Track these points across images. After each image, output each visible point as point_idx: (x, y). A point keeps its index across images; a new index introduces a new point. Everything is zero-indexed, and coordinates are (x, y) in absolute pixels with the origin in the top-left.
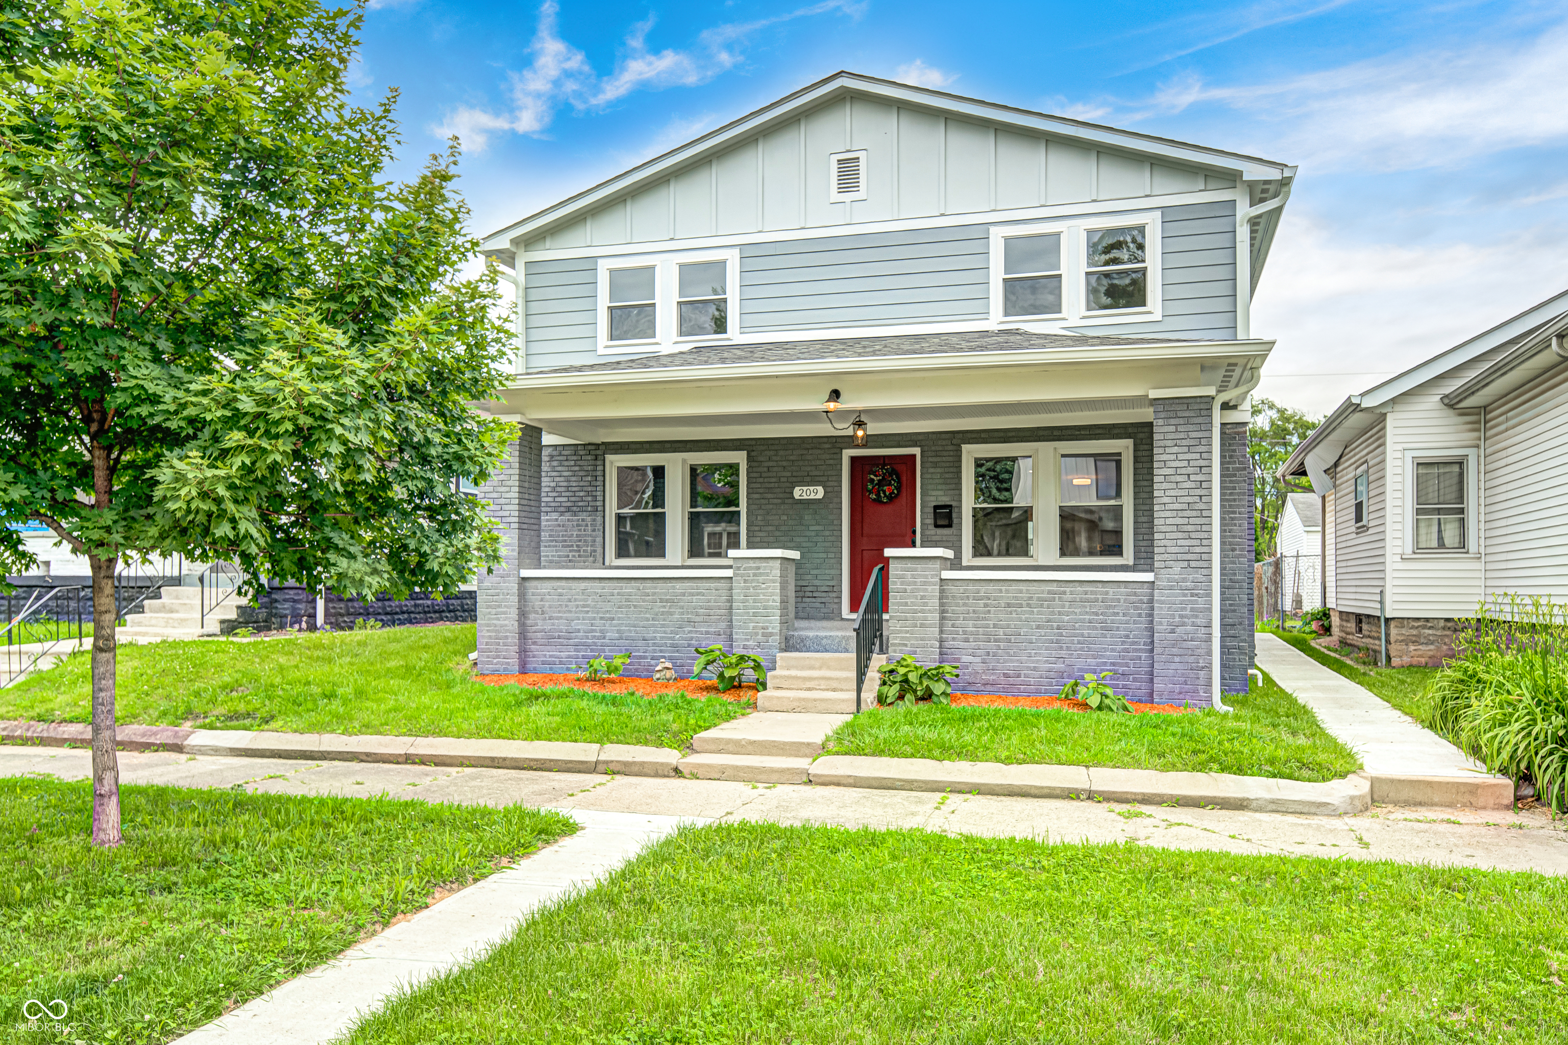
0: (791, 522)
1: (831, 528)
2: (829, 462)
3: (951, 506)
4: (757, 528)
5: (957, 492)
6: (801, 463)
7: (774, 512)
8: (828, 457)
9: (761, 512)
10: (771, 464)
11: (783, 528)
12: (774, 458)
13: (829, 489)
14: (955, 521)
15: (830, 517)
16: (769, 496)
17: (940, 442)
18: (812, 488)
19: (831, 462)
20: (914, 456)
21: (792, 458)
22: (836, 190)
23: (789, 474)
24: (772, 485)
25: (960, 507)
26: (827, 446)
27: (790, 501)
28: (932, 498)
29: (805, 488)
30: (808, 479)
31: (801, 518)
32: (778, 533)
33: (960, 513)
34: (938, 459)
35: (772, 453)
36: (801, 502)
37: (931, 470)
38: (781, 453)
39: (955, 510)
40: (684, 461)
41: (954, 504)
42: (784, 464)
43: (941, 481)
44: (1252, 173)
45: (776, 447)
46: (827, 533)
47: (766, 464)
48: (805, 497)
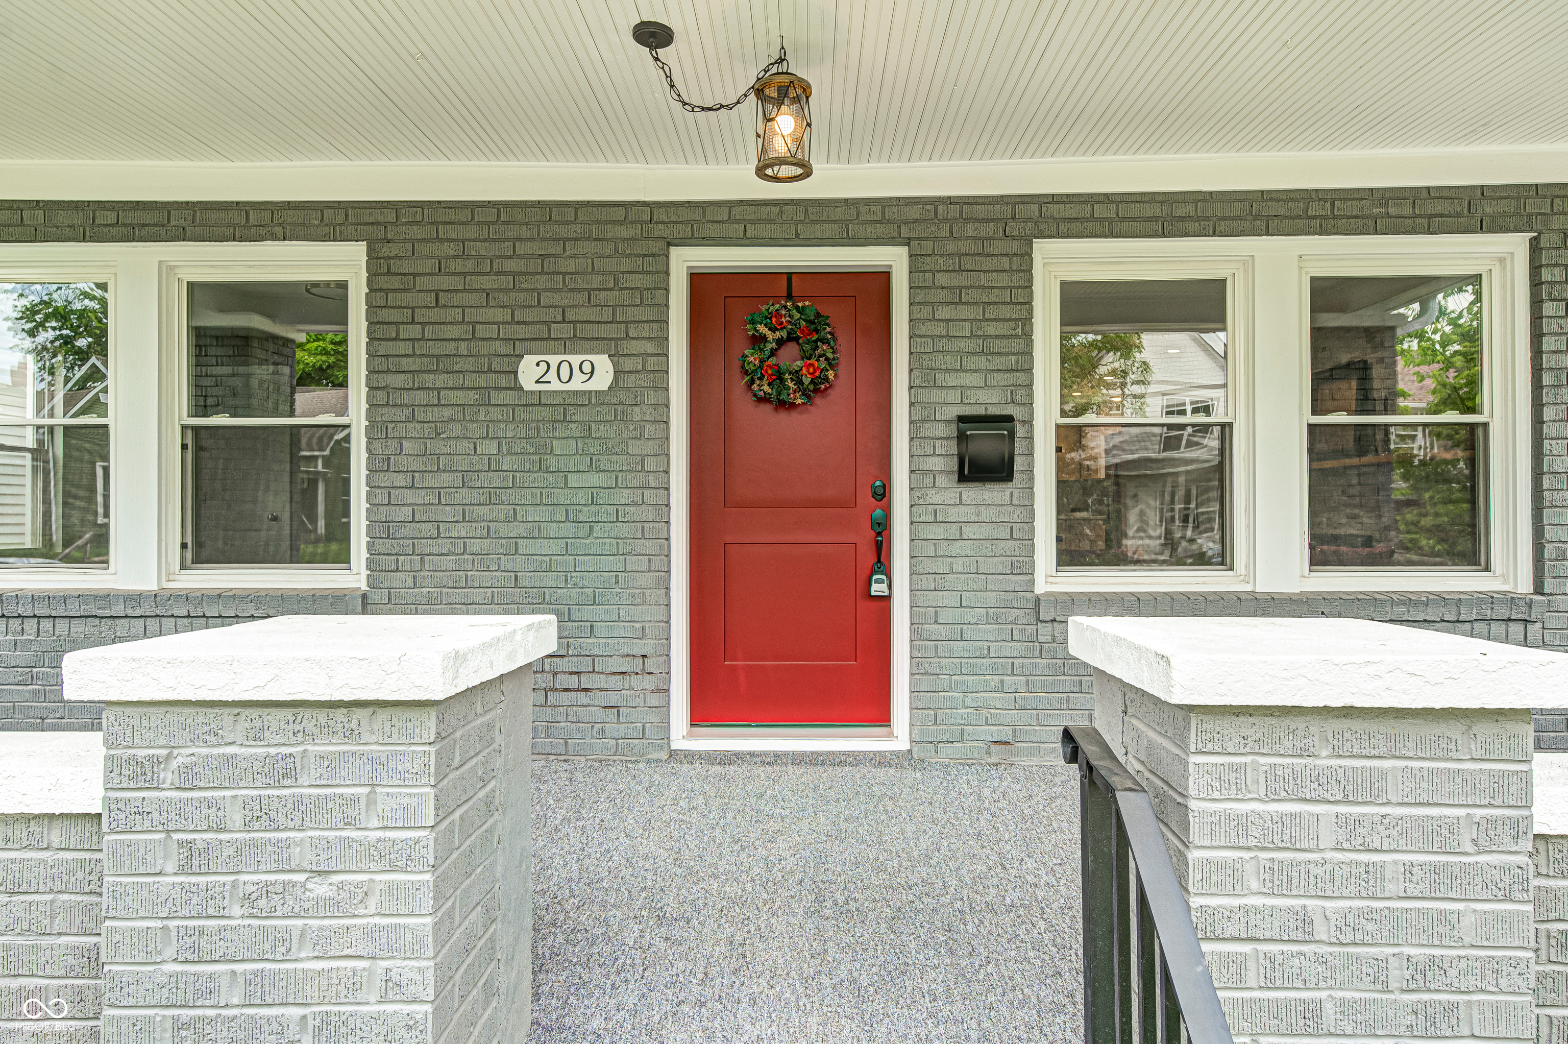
0: (509, 463)
1: (638, 480)
2: (628, 281)
3: (1010, 419)
4: (401, 480)
5: (1021, 377)
6: (541, 282)
7: (456, 429)
8: (626, 264)
9: (412, 429)
10: (444, 282)
11: (482, 479)
12: (457, 265)
13: (629, 364)
14: (1019, 464)
15: (636, 448)
16: (441, 380)
17: (970, 230)
18: (575, 359)
19: (637, 281)
20: (883, 278)
21: (511, 265)
23: (503, 315)
24: (450, 348)
25: (1029, 422)
26: (623, 232)
27: (509, 397)
28: (950, 396)
29: (554, 360)
30: (565, 331)
31: (544, 450)
32: (466, 495)
33: (1030, 438)
34: (966, 279)
35: (449, 249)
36: (539, 400)
37: (944, 312)
38: (475, 249)
39: (1020, 431)
40: (166, 270)
41: (1016, 412)
42: (487, 282)
43: (974, 344)
45: (460, 232)
46: (625, 496)
47: (428, 283)
48: (556, 386)
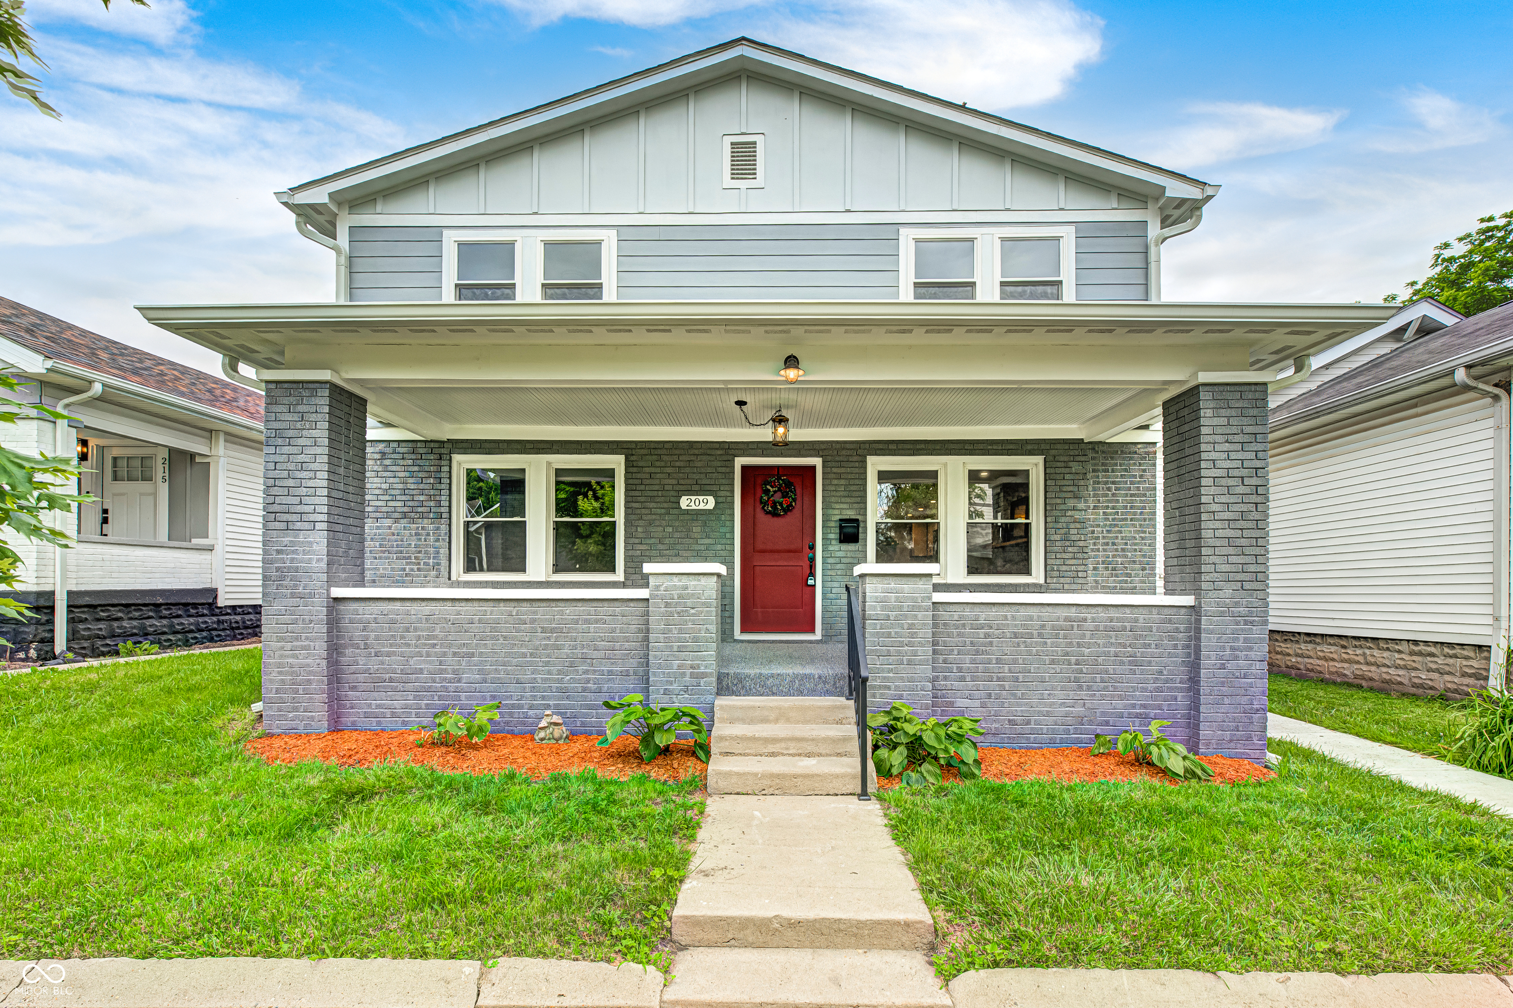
0: (677, 535)
1: (724, 541)
2: (720, 470)
3: (857, 520)
4: (637, 541)
5: (862, 505)
6: (687, 470)
7: (657, 523)
8: (719, 464)
9: (641, 523)
10: (653, 470)
11: (667, 541)
12: (658, 464)
13: (721, 500)
14: (861, 536)
15: (723, 530)
16: (652, 505)
17: (844, 452)
18: (701, 498)
19: (723, 470)
20: (813, 468)
21: (678, 464)
22: (729, 176)
23: (674, 482)
24: (655, 493)
25: (865, 522)
26: (719, 452)
27: (676, 511)
28: (836, 512)
29: (693, 498)
30: (697, 488)
31: (689, 530)
32: (661, 547)
33: (865, 528)
34: (843, 470)
35: (655, 457)
36: (687, 512)
37: (835, 482)
38: (665, 458)
39: (862, 525)
40: (549, 464)
41: (860, 518)
42: (669, 470)
43: (845, 494)
44: (1175, 190)
45: (659, 452)
46: (719, 547)
47: (647, 470)
48: (694, 507)
